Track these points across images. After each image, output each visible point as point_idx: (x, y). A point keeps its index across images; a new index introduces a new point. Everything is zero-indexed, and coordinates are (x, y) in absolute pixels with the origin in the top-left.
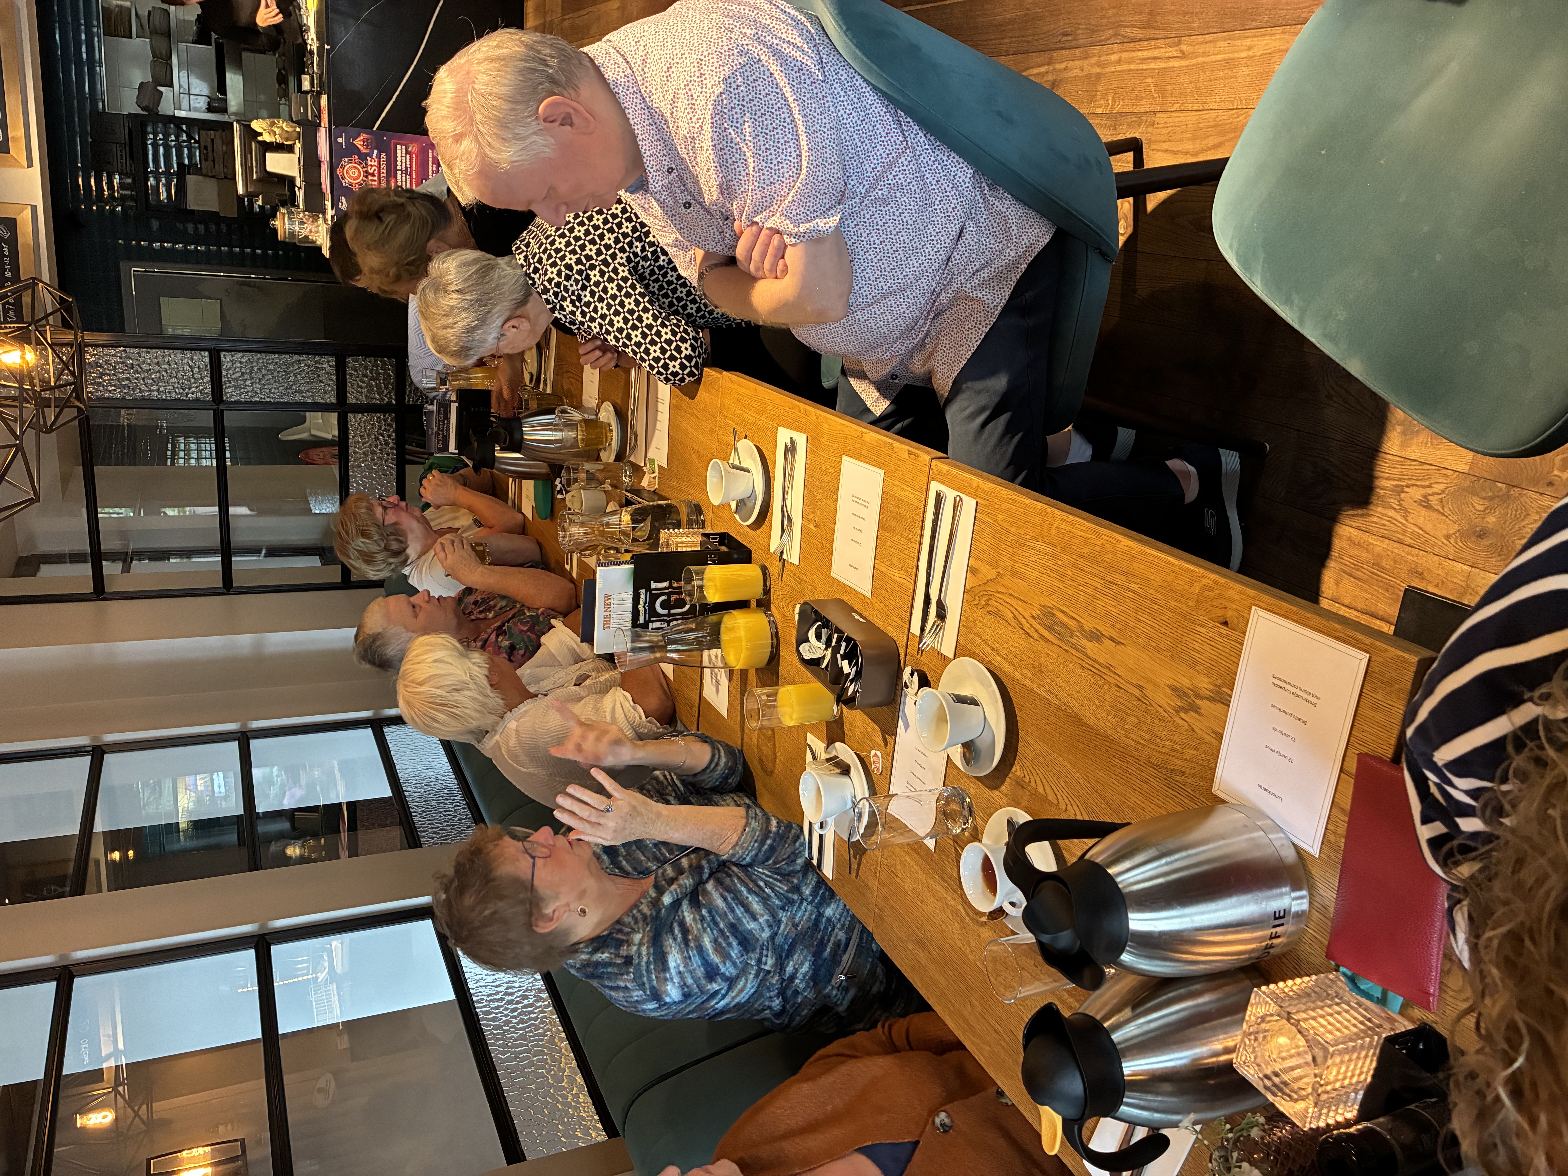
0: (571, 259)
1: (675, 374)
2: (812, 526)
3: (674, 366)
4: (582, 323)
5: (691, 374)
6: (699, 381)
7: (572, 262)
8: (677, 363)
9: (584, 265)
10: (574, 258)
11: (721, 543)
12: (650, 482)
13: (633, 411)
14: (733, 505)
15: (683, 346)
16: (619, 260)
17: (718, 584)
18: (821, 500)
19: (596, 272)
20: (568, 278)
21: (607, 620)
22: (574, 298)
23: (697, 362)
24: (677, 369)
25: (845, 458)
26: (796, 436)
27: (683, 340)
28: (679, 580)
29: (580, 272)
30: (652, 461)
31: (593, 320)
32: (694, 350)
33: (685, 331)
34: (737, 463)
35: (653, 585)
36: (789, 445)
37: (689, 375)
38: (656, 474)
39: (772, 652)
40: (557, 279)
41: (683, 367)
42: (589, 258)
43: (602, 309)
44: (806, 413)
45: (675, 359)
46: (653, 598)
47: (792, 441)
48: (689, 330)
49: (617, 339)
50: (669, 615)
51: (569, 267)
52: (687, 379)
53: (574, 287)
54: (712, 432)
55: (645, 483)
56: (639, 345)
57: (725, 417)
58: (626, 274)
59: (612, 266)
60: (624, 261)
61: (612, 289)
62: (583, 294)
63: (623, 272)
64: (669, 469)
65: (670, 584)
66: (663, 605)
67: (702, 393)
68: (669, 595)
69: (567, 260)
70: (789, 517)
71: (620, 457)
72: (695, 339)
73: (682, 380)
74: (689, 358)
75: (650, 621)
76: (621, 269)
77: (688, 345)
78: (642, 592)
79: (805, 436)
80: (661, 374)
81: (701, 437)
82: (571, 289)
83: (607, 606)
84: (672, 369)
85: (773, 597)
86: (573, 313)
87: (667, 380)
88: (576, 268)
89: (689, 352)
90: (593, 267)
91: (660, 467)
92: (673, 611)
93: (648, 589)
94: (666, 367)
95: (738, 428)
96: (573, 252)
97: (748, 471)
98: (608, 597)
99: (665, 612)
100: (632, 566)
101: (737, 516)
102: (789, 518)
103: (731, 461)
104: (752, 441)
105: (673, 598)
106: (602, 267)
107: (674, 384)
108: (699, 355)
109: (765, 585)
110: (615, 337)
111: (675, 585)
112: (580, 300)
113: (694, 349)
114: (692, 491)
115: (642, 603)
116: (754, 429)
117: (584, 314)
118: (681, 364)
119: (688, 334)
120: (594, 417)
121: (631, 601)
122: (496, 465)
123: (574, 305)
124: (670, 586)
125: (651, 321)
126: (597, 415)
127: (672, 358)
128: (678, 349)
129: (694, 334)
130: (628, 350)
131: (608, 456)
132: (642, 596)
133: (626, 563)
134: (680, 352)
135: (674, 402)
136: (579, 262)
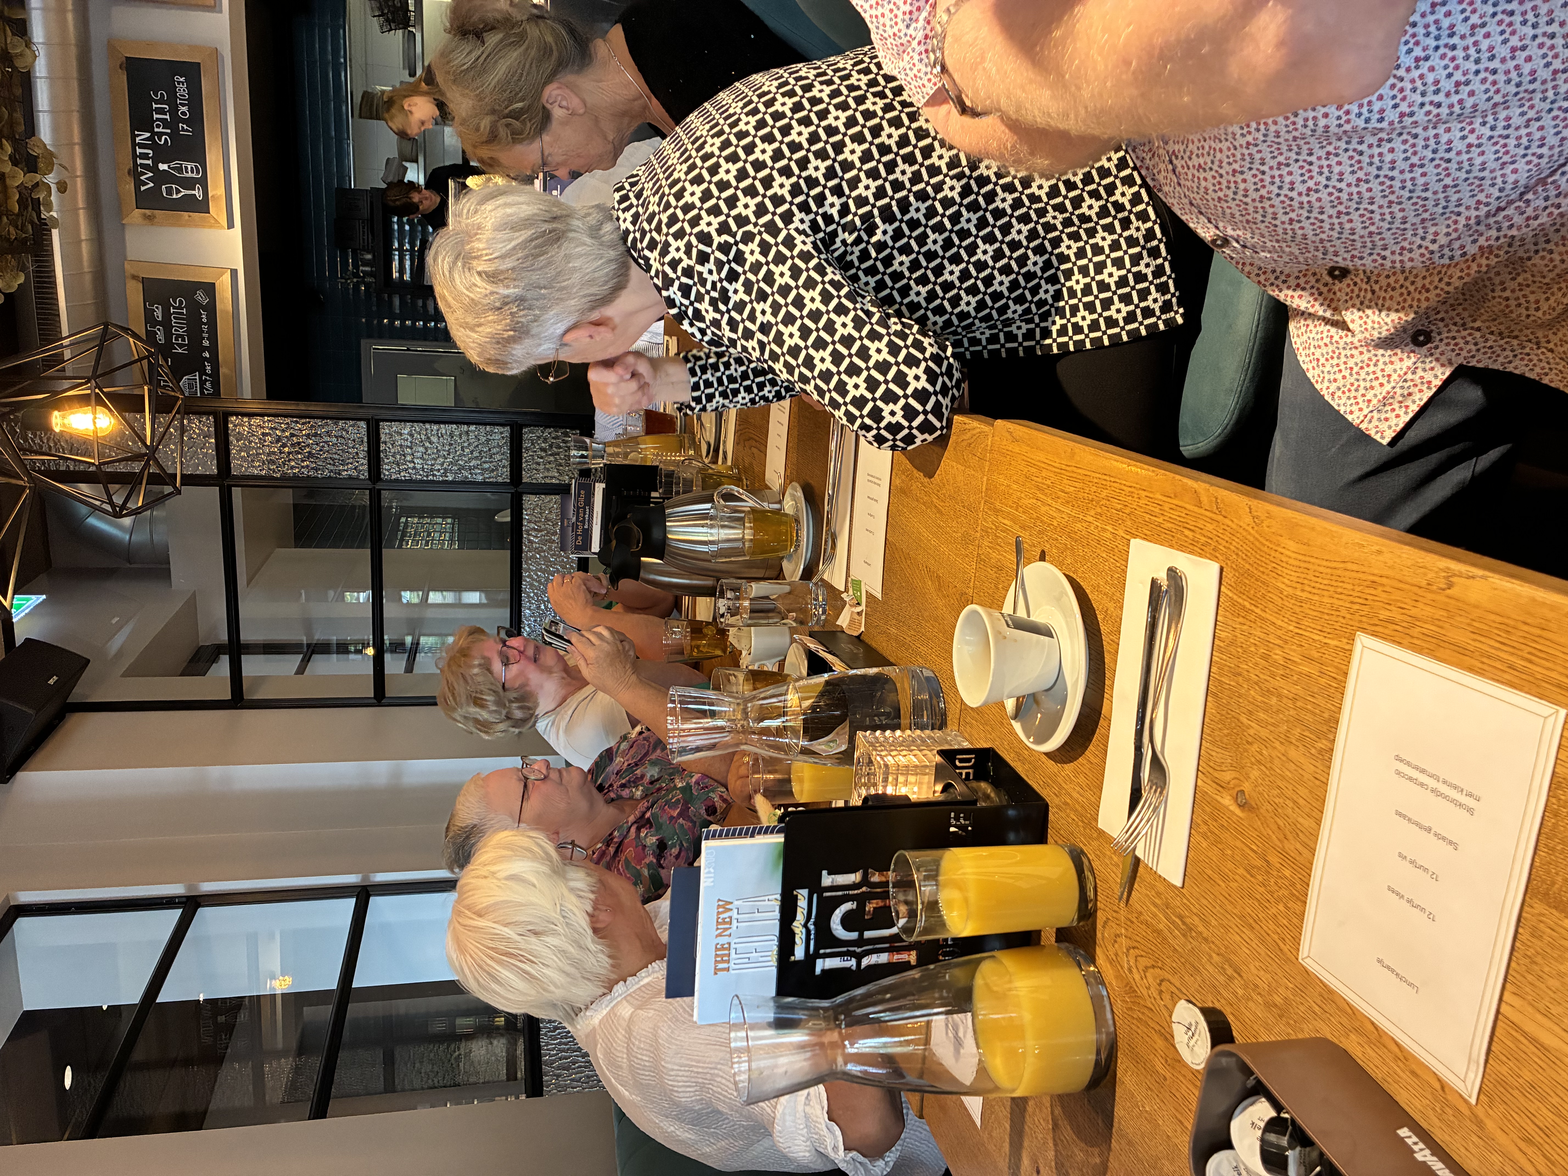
0: (710, 224)
1: (894, 428)
2: (1227, 801)
3: (893, 413)
4: (733, 343)
5: (926, 427)
6: (943, 441)
7: (712, 230)
8: (898, 408)
9: (734, 235)
10: (716, 221)
11: (980, 774)
12: (852, 621)
13: (831, 498)
14: (1010, 705)
15: (911, 373)
16: (796, 224)
17: (972, 895)
18: (1264, 742)
19: (754, 246)
20: (703, 258)
21: (723, 955)
22: (715, 294)
23: (938, 404)
24: (899, 418)
25: (1363, 641)
26: (1184, 562)
27: (911, 362)
28: (884, 868)
29: (725, 248)
30: (857, 584)
31: (748, 335)
32: (932, 380)
33: (918, 345)
34: (1021, 613)
35: (827, 880)
36: (1164, 583)
37: (922, 428)
38: (863, 607)
39: (1097, 1063)
40: (686, 262)
41: (910, 413)
42: (742, 221)
43: (764, 312)
44: (1219, 508)
45: (895, 399)
46: (826, 908)
47: (1172, 573)
48: (926, 341)
49: (790, 369)
50: (860, 942)
51: (704, 238)
52: (920, 437)
53: (715, 277)
54: (967, 540)
55: (843, 621)
56: (826, 376)
57: (997, 511)
58: (809, 247)
59: (784, 234)
60: (806, 227)
61: (782, 274)
62: (731, 288)
63: (803, 244)
64: (884, 602)
65: (865, 876)
66: (847, 922)
67: (949, 464)
68: (862, 900)
69: (703, 227)
70: (1155, 759)
71: (809, 573)
72: (937, 359)
73: (909, 439)
74: (921, 396)
75: (817, 955)
76: (799, 239)
77: (920, 371)
78: (802, 894)
79: (1215, 567)
80: (868, 429)
81: (943, 548)
82: (710, 279)
83: (723, 924)
84: (888, 419)
85: (1103, 934)
86: (716, 323)
87: (880, 440)
88: (717, 240)
89: (923, 383)
90: (748, 238)
91: (869, 596)
92: (868, 934)
93: (815, 887)
94: (876, 415)
95: (1024, 535)
96: (715, 211)
97: (1046, 632)
98: (724, 906)
99: (854, 935)
100: (780, 839)
101: (1017, 726)
102: (1157, 764)
103: (1008, 609)
104: (1059, 565)
105: (870, 907)
106: (766, 236)
107: (893, 448)
108: (945, 390)
109: (1083, 899)
110: (786, 364)
111: (876, 878)
112: (726, 299)
113: (932, 378)
114: (923, 649)
115: (800, 917)
116: (1063, 540)
117: (732, 324)
118: (907, 408)
119: (923, 350)
120: (777, 506)
121: (777, 914)
122: (642, 574)
123: (717, 310)
124: (865, 881)
125: (850, 330)
126: (780, 502)
127: (890, 397)
128: (901, 380)
129: (935, 350)
130: (810, 388)
131: (793, 569)
132: (802, 903)
133: (768, 831)
134: (904, 385)
135: (897, 482)
136: (724, 229)
